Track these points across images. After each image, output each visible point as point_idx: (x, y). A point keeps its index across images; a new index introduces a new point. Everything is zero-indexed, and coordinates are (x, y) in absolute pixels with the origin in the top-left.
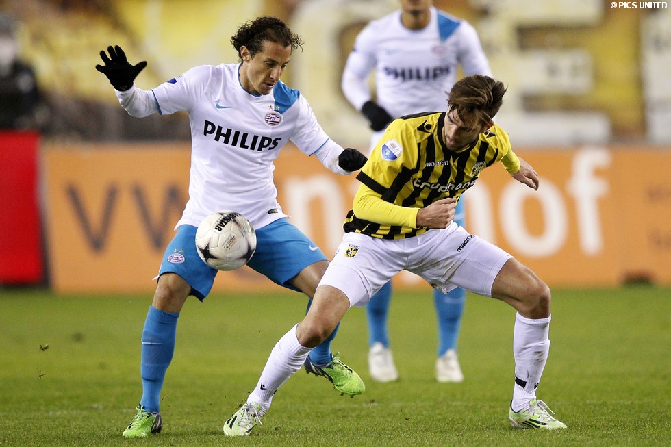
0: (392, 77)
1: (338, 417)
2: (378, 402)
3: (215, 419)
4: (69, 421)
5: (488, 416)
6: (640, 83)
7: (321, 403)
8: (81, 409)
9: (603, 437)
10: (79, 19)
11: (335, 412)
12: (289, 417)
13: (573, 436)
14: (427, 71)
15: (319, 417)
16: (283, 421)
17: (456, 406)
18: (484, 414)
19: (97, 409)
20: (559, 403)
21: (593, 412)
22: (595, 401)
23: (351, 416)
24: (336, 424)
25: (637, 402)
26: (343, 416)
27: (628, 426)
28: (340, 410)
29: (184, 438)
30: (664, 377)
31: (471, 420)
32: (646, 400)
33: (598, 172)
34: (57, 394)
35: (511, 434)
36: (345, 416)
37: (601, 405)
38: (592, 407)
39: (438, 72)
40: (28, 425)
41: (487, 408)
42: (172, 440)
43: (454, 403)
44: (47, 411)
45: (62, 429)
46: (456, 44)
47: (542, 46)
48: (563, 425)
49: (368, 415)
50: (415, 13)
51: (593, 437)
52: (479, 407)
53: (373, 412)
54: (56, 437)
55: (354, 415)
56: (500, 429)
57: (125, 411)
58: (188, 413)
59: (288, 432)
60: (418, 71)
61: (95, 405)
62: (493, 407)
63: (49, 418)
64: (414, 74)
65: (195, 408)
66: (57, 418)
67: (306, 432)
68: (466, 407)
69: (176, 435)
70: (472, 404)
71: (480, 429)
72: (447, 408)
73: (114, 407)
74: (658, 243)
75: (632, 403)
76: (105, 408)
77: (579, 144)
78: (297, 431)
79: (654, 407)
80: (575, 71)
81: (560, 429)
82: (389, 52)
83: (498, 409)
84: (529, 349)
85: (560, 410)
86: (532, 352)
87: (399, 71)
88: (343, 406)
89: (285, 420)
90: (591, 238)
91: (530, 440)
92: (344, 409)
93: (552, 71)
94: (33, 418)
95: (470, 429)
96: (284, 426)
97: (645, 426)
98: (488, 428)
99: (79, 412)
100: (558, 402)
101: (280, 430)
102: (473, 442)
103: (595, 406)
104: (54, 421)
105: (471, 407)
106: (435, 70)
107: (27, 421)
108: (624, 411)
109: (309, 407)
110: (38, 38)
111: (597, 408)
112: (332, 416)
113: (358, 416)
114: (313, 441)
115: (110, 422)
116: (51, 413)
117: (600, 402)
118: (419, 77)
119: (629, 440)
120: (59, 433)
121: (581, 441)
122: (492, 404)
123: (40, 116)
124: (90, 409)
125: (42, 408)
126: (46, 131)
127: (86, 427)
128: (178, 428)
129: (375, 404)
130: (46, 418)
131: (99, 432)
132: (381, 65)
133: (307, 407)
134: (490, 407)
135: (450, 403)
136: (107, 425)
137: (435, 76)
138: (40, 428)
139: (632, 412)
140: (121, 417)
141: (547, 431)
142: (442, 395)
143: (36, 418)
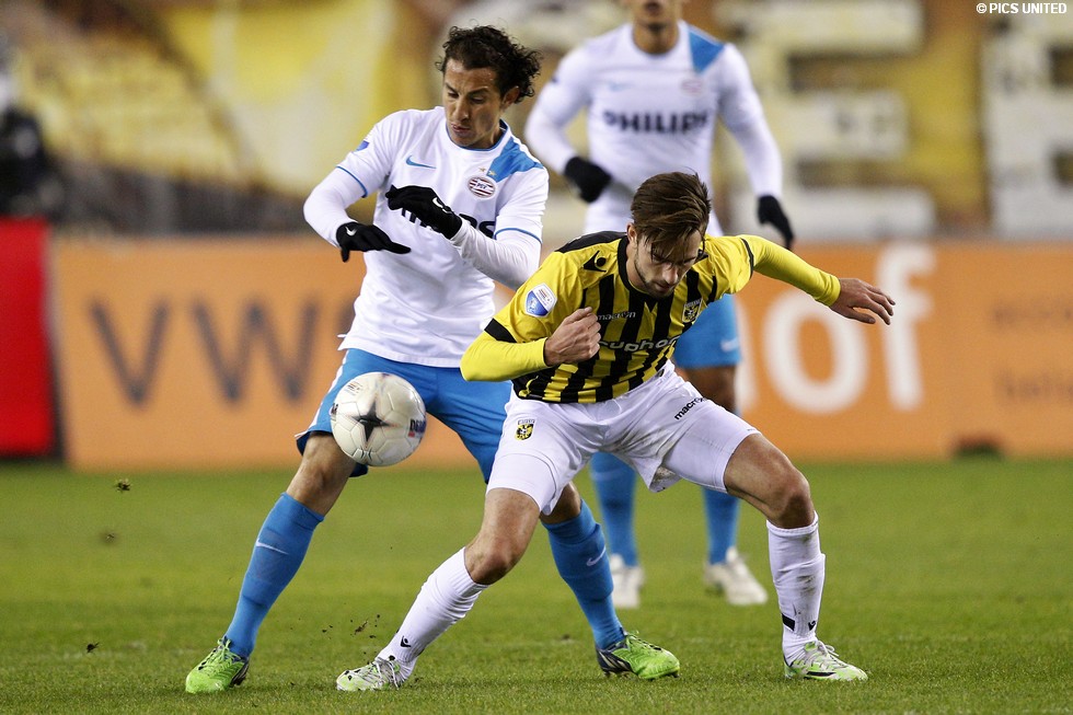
0: (616, 128)
1: (512, 661)
2: (574, 638)
3: (322, 665)
4: (94, 668)
5: (746, 660)
6: (980, 143)
7: (487, 640)
8: (114, 650)
9: (924, 692)
10: (107, 43)
11: (508, 653)
12: (435, 662)
13: (878, 690)
14: (674, 118)
15: (483, 661)
16: (427, 668)
17: (696, 645)
18: (739, 656)
19: (136, 650)
20: (857, 640)
21: (909, 653)
22: (911, 637)
23: (533, 660)
24: (510, 672)
25: (977, 638)
26: (520, 660)
27: (964, 676)
28: (516, 651)
29: (273, 694)
30: (1020, 600)
31: (719, 666)
32: (991, 635)
33: (915, 282)
34: (77, 626)
35: (781, 688)
36: (524, 661)
37: (920, 643)
38: (908, 648)
39: (690, 121)
40: (30, 675)
41: (744, 647)
42: (255, 697)
43: (693, 640)
44: (62, 654)
45: (83, 680)
46: (719, 77)
47: (828, 86)
48: (862, 675)
49: (558, 658)
50: (655, 28)
51: (910, 692)
52: (731, 646)
53: (568, 654)
54: (75, 693)
55: (537, 658)
56: (765, 681)
57: (181, 652)
58: (279, 656)
59: (434, 685)
60: (659, 118)
61: (135, 644)
62: (754, 646)
63: (64, 663)
64: (653, 122)
65: (291, 648)
66: (76, 664)
67: (464, 684)
68: (712, 646)
69: (261, 689)
70: (720, 641)
71: (732, 680)
72: (682, 648)
73: (164, 647)
74: (1010, 391)
75: (970, 640)
76: (150, 648)
77: (885, 238)
78: (449, 684)
79: (1004, 646)
80: (880, 124)
81: (857, 680)
82: (615, 87)
83: (762, 649)
84: (790, 573)
85: (858, 651)
86: (795, 577)
87: (630, 117)
88: (521, 644)
89: (431, 667)
90: (905, 384)
91: (811, 697)
92: (522, 650)
93: (844, 124)
94: (39, 664)
95: (718, 679)
96: (429, 676)
97: (989, 675)
98: (747, 678)
99: (110, 654)
100: (854, 637)
101: (423, 681)
102: (722, 700)
103: (912, 644)
104: (72, 668)
105: (720, 645)
106: (686, 117)
107: (29, 668)
108: (957, 652)
109: (469, 647)
110: (46, 74)
111: (916, 648)
112: (503, 659)
113: (544, 660)
114: (474, 699)
115: (158, 669)
116: (66, 656)
117: (920, 638)
118: (660, 128)
119: (965, 698)
120: (80, 687)
121: (891, 699)
122: (754, 641)
123: (48, 194)
124: (128, 649)
125: (53, 648)
126: (57, 218)
127: (122, 677)
128: (264, 680)
129: (570, 641)
130: (59, 664)
131: (140, 685)
132: (599, 108)
133: (464, 648)
134: (749, 645)
135: (686, 639)
136: (154, 675)
137: (686, 127)
138: (50, 679)
139: (970, 655)
140: (175, 662)
141: (837, 683)
142: (675, 627)
143: (43, 663)
